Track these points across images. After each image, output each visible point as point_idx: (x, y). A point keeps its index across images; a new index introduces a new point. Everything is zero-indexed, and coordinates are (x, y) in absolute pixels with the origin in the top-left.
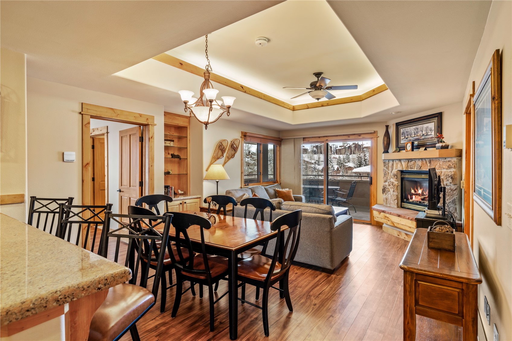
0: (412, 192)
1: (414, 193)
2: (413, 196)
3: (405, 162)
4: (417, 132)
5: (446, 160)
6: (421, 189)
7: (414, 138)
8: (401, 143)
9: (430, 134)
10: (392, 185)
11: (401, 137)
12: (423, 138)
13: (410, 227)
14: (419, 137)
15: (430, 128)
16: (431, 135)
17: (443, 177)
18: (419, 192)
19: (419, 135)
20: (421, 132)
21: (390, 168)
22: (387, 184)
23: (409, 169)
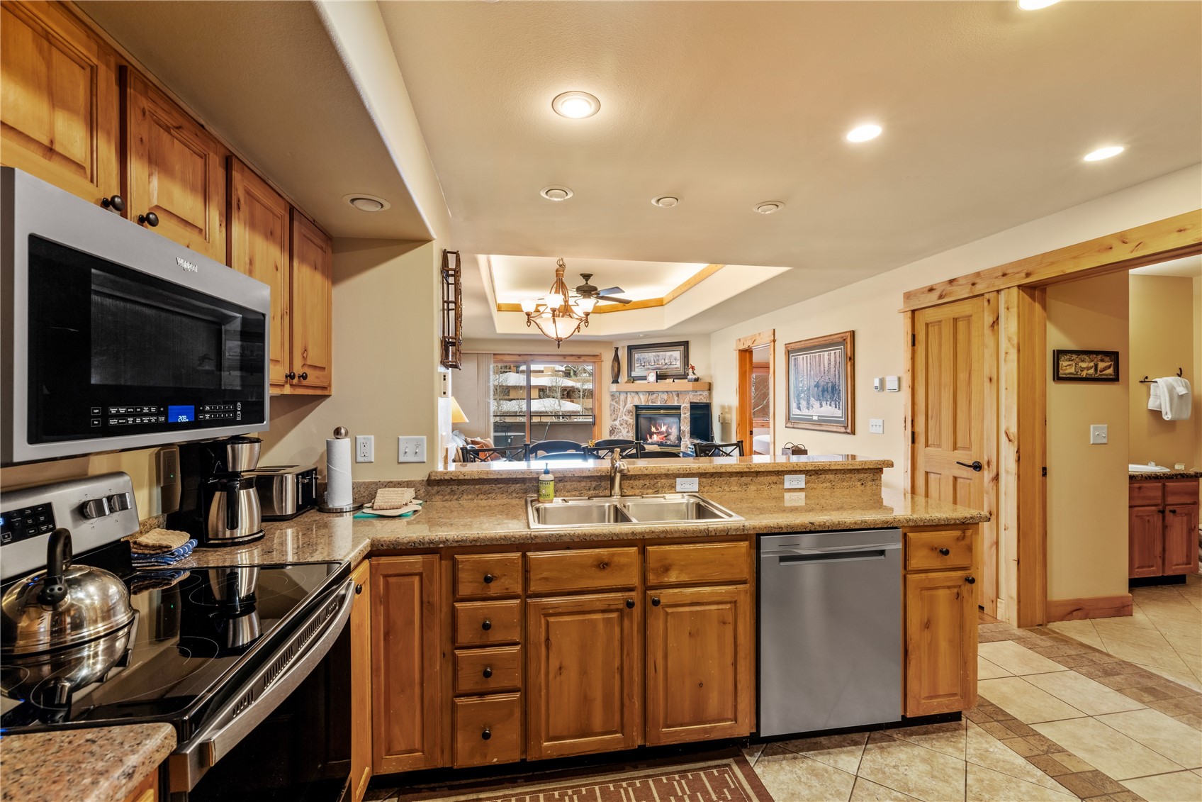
1: (655, 431)
3: (644, 395)
4: (657, 360)
6: (665, 426)
7: (658, 366)
8: (636, 371)
9: (674, 363)
10: (626, 424)
11: (636, 365)
12: (666, 367)
15: (674, 357)
16: (675, 365)
19: (660, 364)
20: (663, 361)
21: (621, 403)
22: (617, 423)
23: (650, 404)
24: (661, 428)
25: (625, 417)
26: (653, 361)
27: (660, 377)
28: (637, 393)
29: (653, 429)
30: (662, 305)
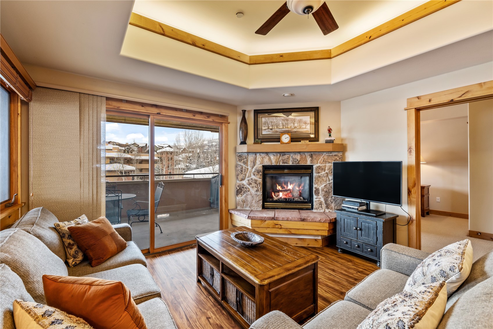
0: (277, 188)
1: (281, 189)
2: (280, 192)
3: (275, 156)
4: (286, 124)
5: (331, 155)
6: (293, 184)
7: (283, 129)
8: (263, 134)
9: (304, 127)
10: (256, 183)
11: (263, 127)
12: (295, 130)
13: (318, 230)
14: (289, 129)
15: (304, 121)
16: (306, 128)
17: (328, 171)
18: (289, 188)
19: (289, 127)
20: (292, 125)
21: (249, 163)
22: (245, 182)
23: (281, 164)
24: (287, 186)
25: (253, 177)
26: (281, 125)
27: (294, 139)
28: (267, 153)
29: (279, 188)
30: (330, 58)
